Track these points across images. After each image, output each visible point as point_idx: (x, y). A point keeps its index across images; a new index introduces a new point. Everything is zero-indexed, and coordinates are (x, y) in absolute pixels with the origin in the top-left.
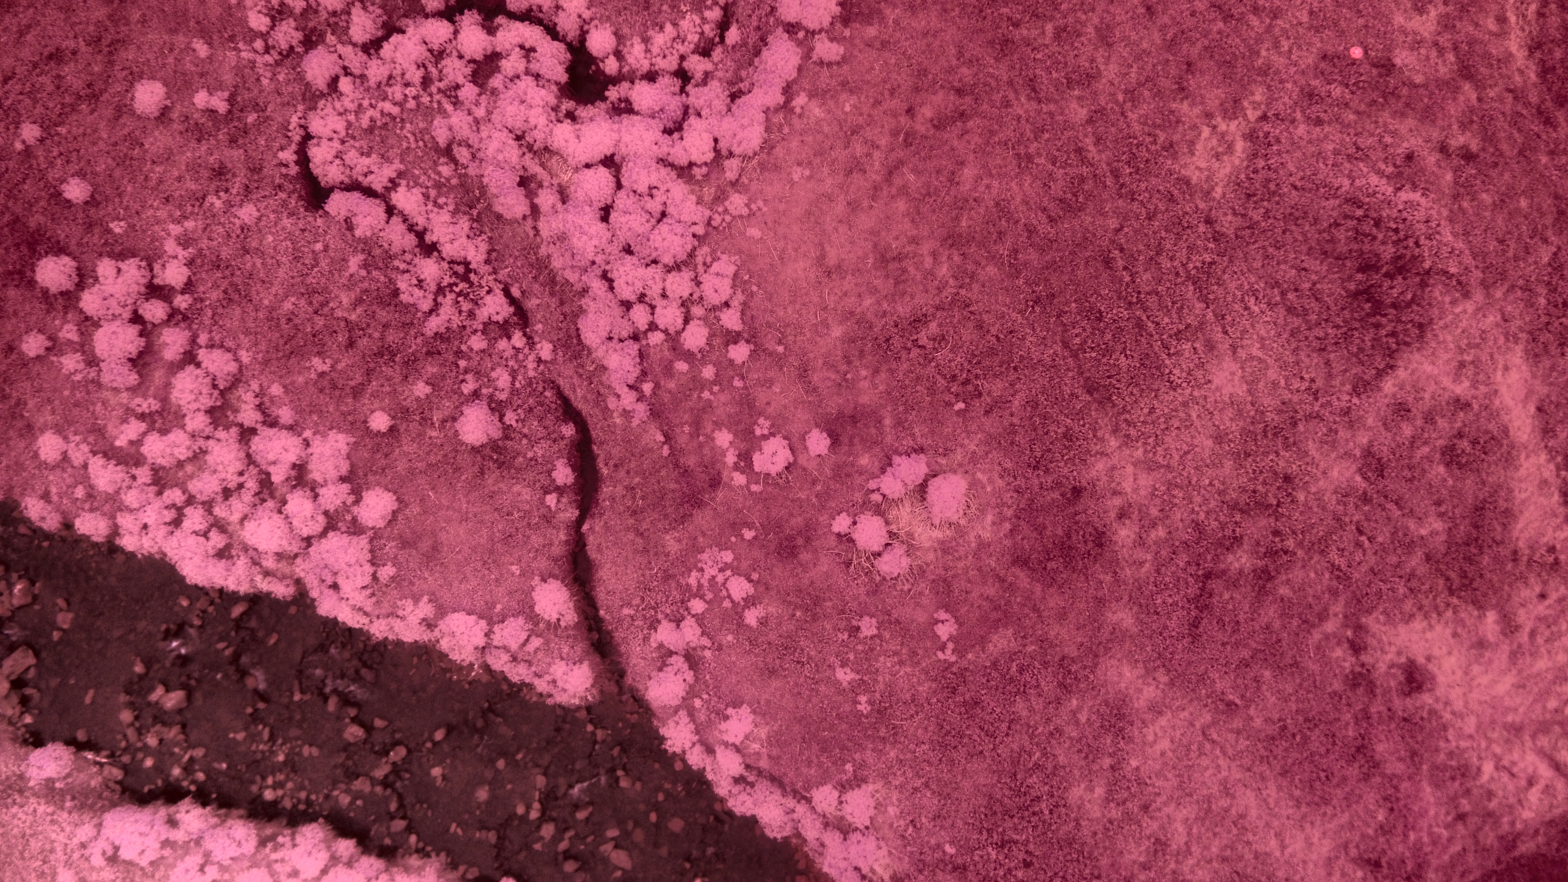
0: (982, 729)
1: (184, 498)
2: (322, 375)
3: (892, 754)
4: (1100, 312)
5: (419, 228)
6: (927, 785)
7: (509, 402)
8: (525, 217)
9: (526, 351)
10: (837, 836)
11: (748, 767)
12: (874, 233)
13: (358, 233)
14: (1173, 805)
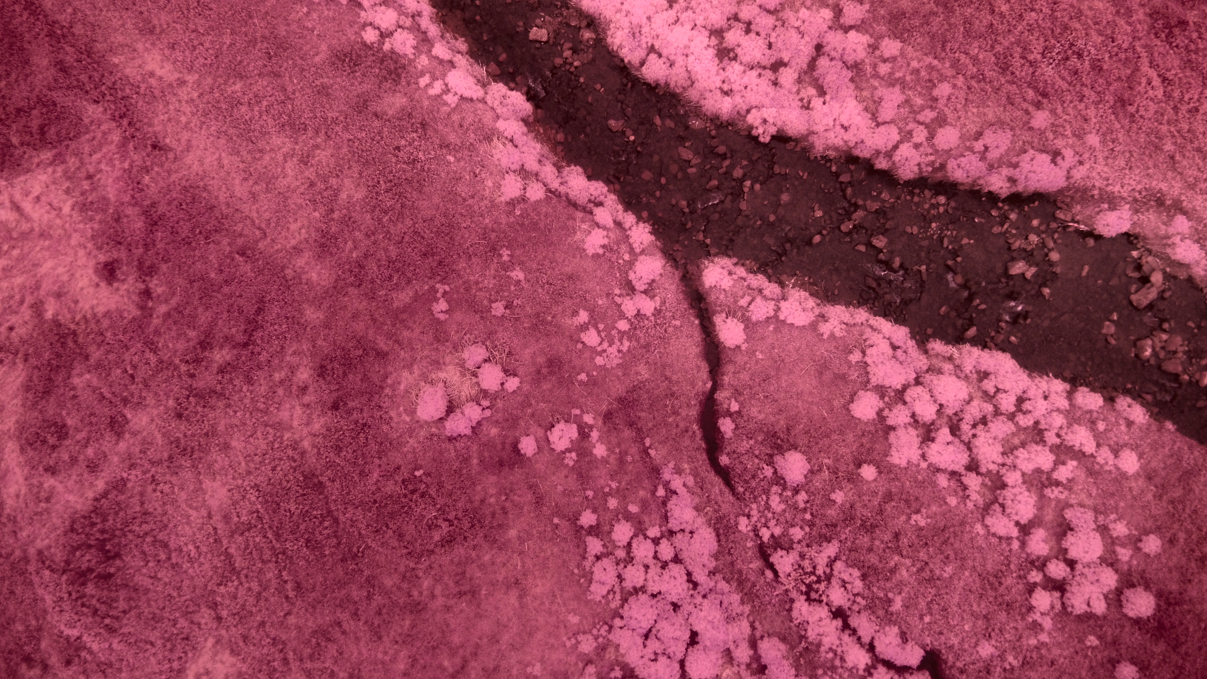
0: (423, 237)
1: (1017, 419)
2: (918, 511)
3: (487, 221)
4: (307, 547)
5: (847, 632)
6: (464, 200)
7: (771, 484)
8: (762, 637)
9: (759, 525)
10: (527, 167)
11: (591, 213)
12: (479, 616)
13: (896, 630)
14: (293, 186)
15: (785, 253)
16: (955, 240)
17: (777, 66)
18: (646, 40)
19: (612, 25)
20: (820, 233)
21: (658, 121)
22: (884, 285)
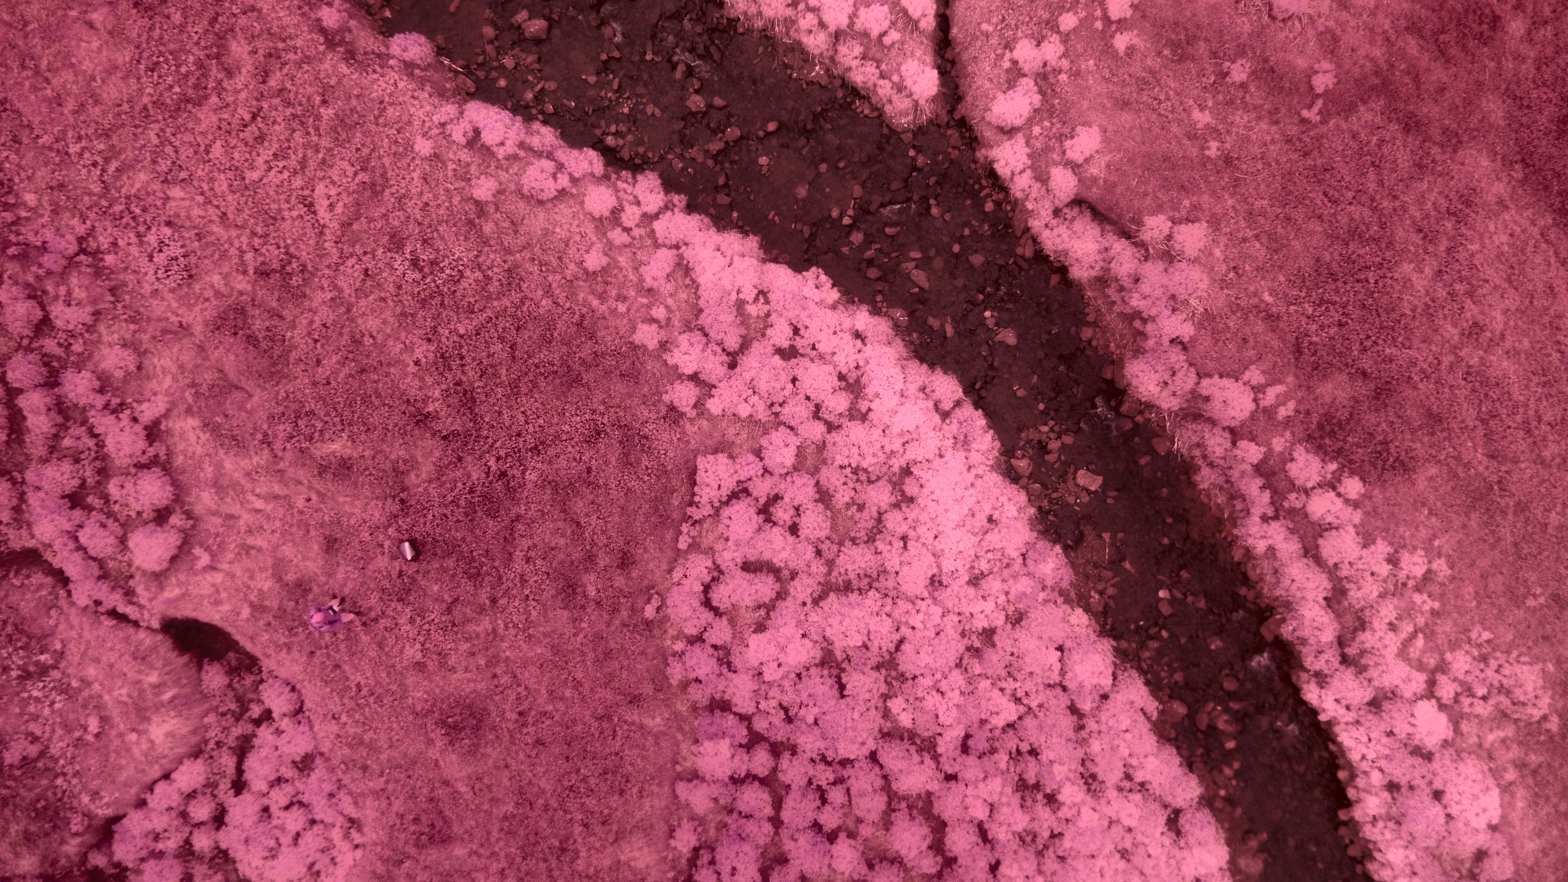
3: (1230, 203)
6: (1257, 237)
10: (1160, 267)
14: (1498, 295)
15: (816, 117)
16: (602, 85)
17: (788, 353)
18: (952, 427)
19: (991, 463)
20: (768, 134)
21: (949, 331)
22: (701, 49)
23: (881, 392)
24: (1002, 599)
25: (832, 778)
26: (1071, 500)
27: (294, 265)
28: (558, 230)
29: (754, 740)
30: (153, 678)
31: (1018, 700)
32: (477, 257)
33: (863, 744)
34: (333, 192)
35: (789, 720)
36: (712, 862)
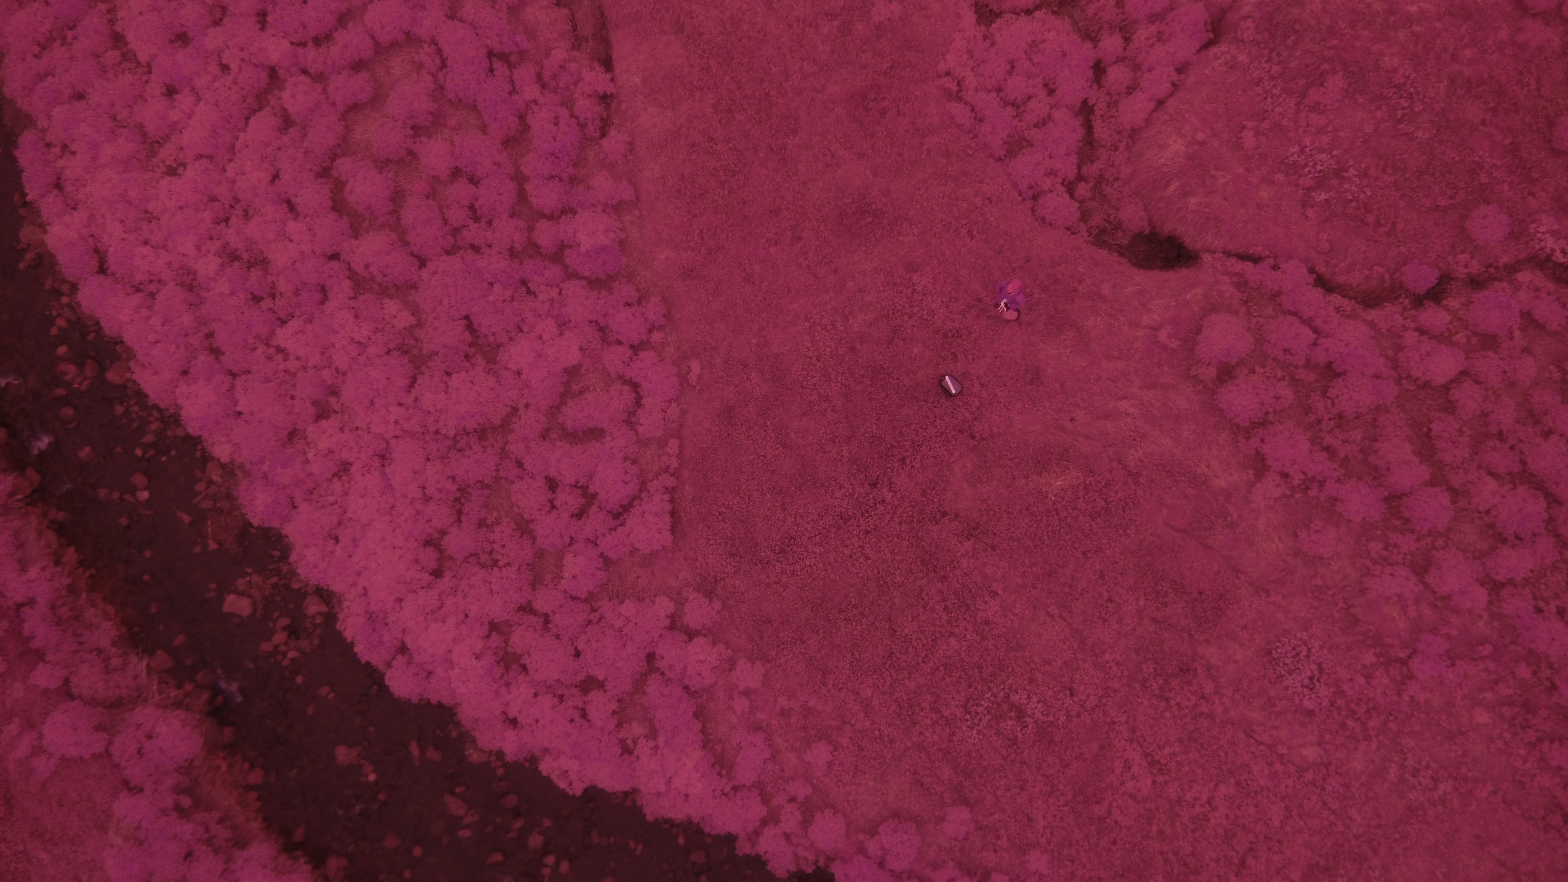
17: (589, 684)
18: (391, 636)
19: (344, 604)
21: (415, 748)
23: (474, 662)
24: (310, 456)
25: (465, 233)
26: (256, 579)
27: (1155, 686)
28: (871, 783)
29: (558, 255)
30: (1193, 200)
31: (280, 350)
32: (953, 734)
33: (435, 273)
34: (1130, 784)
35: (524, 282)
36: (582, 126)
